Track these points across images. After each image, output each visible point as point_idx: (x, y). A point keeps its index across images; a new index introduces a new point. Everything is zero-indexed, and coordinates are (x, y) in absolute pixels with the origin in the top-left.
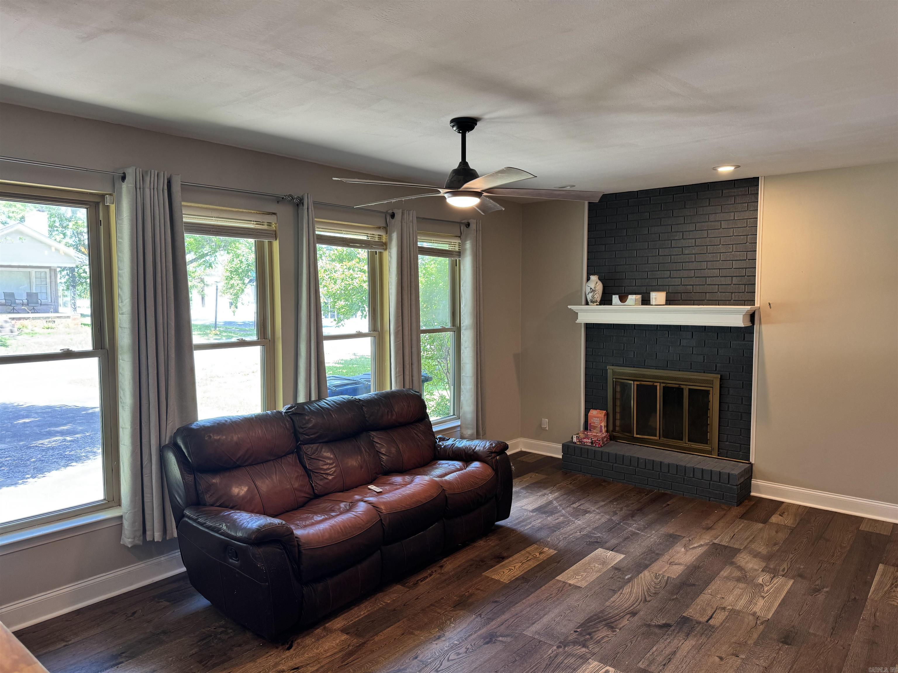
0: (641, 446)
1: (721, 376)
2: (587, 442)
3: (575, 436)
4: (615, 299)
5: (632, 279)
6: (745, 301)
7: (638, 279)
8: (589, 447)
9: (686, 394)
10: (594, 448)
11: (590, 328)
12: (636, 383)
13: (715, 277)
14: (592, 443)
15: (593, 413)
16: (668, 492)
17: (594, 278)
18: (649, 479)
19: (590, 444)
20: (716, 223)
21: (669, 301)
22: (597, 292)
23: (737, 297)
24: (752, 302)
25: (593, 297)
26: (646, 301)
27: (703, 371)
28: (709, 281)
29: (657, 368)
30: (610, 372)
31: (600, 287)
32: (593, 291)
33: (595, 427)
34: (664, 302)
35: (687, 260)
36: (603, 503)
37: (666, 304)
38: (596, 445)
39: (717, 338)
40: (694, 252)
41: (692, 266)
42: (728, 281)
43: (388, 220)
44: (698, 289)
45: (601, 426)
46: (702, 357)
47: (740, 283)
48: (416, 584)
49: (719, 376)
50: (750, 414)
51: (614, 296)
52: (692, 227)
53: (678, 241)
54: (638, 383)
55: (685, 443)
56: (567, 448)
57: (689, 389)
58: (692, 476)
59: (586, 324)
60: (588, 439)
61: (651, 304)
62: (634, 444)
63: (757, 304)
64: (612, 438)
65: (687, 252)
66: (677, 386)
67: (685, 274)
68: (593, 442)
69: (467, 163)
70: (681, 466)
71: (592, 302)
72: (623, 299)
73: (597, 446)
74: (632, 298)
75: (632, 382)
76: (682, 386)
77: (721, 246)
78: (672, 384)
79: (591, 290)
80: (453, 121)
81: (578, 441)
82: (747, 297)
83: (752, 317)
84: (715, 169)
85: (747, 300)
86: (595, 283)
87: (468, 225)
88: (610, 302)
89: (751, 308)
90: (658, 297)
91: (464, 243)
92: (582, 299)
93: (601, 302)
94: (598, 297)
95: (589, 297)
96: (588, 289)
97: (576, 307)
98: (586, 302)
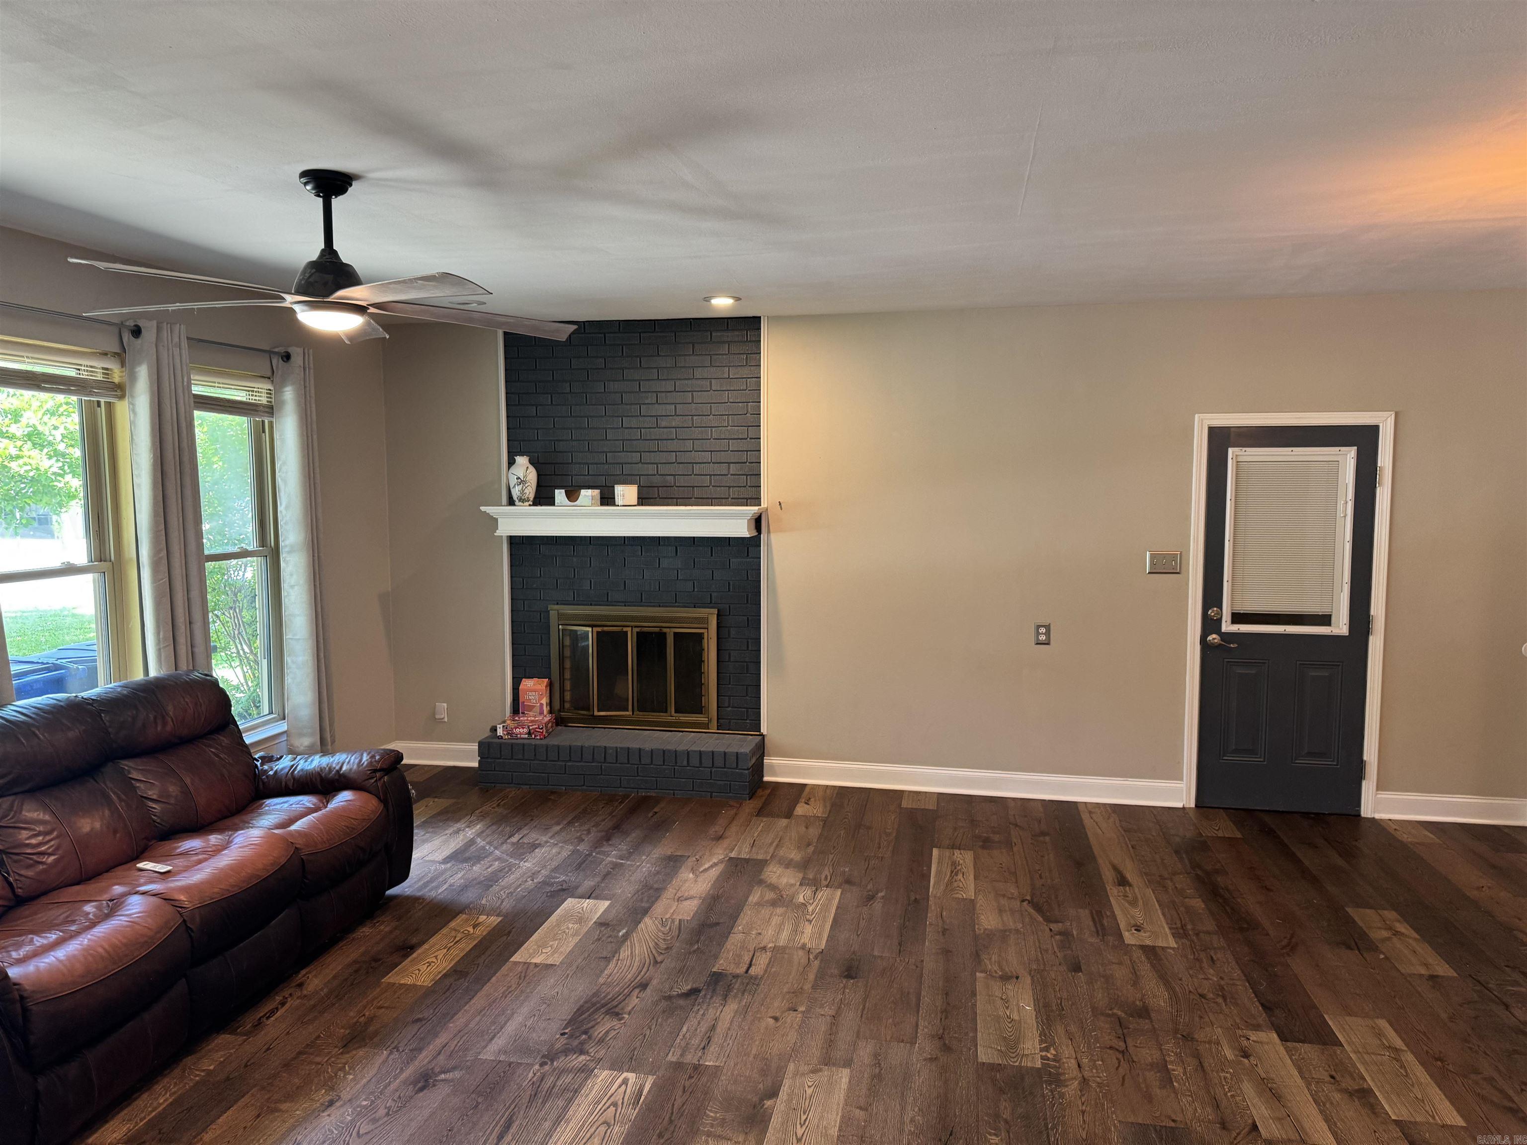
0: (605, 728)
1: (718, 611)
2: (521, 734)
3: (501, 726)
4: (560, 495)
5: (582, 463)
6: (747, 499)
7: (592, 464)
8: (526, 741)
9: (670, 641)
10: (533, 742)
11: (517, 543)
12: (595, 629)
13: (705, 463)
14: (529, 733)
15: (527, 684)
16: (652, 793)
17: (522, 461)
18: (622, 778)
19: (526, 736)
20: (704, 382)
21: (643, 500)
22: (529, 484)
23: (737, 493)
24: (756, 500)
25: (522, 492)
26: (607, 499)
27: (693, 605)
28: (697, 470)
29: (627, 604)
30: (553, 615)
31: (532, 476)
32: (521, 482)
33: (531, 708)
34: (634, 501)
35: (665, 437)
36: (558, 828)
37: (639, 504)
38: (535, 736)
39: (712, 555)
40: (674, 424)
41: (673, 445)
42: (723, 469)
43: (125, 340)
44: (681, 481)
45: (542, 705)
46: (691, 583)
47: (740, 473)
48: (258, 1025)
49: (715, 611)
50: (758, 663)
51: (557, 491)
52: (669, 386)
53: (650, 406)
54: (599, 629)
55: (672, 716)
56: (486, 749)
57: (675, 634)
58: (685, 763)
59: (511, 537)
60: (523, 728)
61: (617, 504)
62: (594, 728)
63: (764, 505)
64: (560, 721)
65: (664, 424)
66: (657, 630)
67: (663, 457)
68: (532, 731)
69: (335, 253)
70: (669, 751)
71: (522, 500)
72: (572, 495)
73: (538, 737)
74: (587, 495)
75: (590, 629)
76: (665, 630)
77: (711, 416)
78: (650, 627)
79: (519, 480)
80: (304, 174)
81: (505, 733)
82: (750, 493)
83: (758, 522)
84: (707, 299)
85: (750, 498)
86: (524, 468)
87: (287, 357)
88: (551, 502)
89: (755, 509)
90: (626, 493)
91: (279, 390)
92: (502, 496)
93: (536, 501)
94: (530, 492)
95: (516, 492)
96: (513, 480)
97: (494, 509)
98: (510, 500)
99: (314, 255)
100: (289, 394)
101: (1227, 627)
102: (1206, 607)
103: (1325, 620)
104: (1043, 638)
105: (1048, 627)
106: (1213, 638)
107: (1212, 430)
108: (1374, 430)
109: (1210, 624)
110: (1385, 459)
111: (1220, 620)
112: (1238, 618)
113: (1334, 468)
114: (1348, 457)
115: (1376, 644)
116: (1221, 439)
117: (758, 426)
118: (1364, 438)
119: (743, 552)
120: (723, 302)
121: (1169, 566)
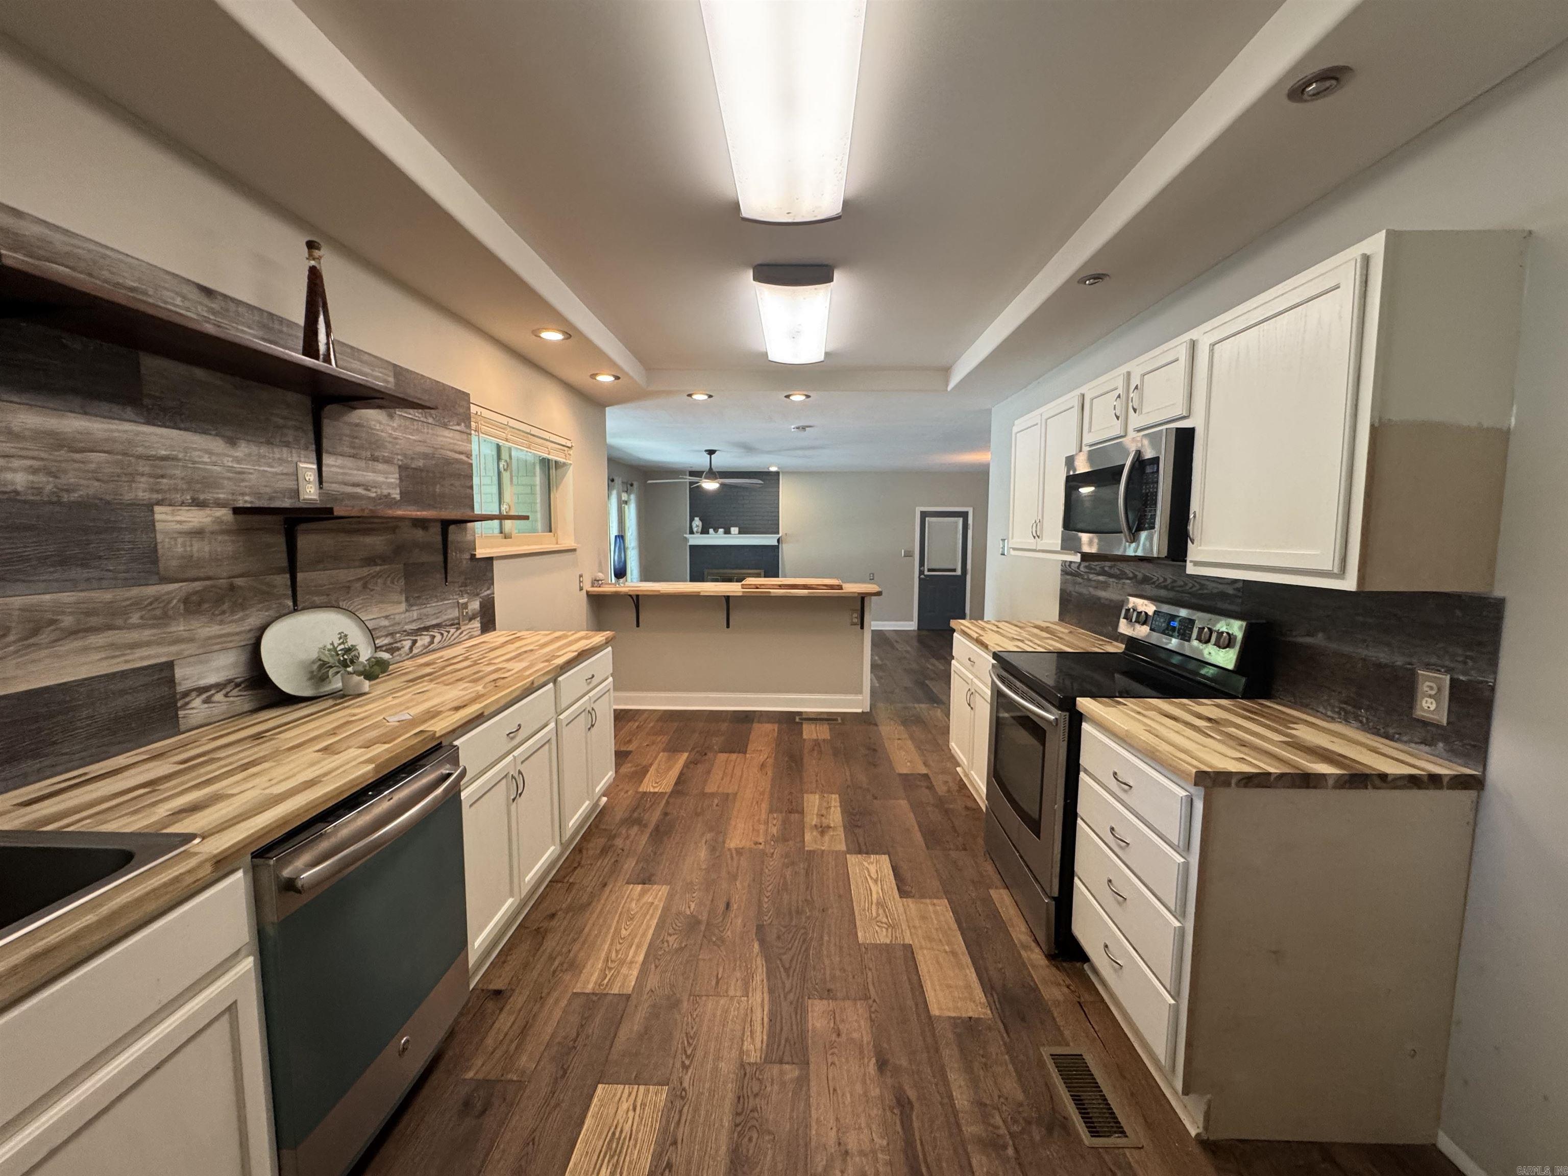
1: (764, 570)
4: (711, 531)
5: (716, 520)
7: (719, 520)
11: (693, 548)
13: (759, 520)
17: (697, 519)
21: (740, 533)
22: (700, 527)
23: (771, 530)
24: (778, 533)
25: (698, 530)
26: (727, 532)
27: (755, 569)
28: (758, 522)
30: (706, 573)
31: (700, 524)
32: (697, 526)
34: (737, 533)
35: (747, 511)
39: (762, 551)
40: (749, 506)
41: (750, 514)
42: (766, 522)
44: (752, 526)
46: (754, 561)
47: (772, 523)
52: (748, 493)
53: (741, 500)
59: (692, 545)
61: (732, 534)
63: (780, 535)
65: (746, 506)
67: (747, 518)
69: (712, 468)
71: (697, 532)
72: (716, 531)
74: (721, 530)
77: (762, 504)
78: (740, 576)
82: (775, 530)
83: (778, 541)
84: (769, 468)
85: (775, 532)
86: (697, 522)
87: (632, 485)
88: (708, 533)
89: (778, 536)
90: (735, 530)
91: (630, 496)
92: (688, 531)
93: (702, 533)
94: (700, 530)
95: (695, 530)
96: (694, 525)
97: (688, 536)
98: (692, 532)
99: (707, 469)
100: (633, 497)
101: (926, 573)
102: (920, 567)
103: (954, 570)
104: (872, 578)
105: (874, 574)
106: (922, 576)
107: (921, 512)
108: (967, 513)
109: (921, 572)
110: (970, 521)
111: (924, 571)
112: (929, 570)
113: (956, 523)
114: (960, 520)
115: (968, 578)
116: (924, 515)
117: (778, 508)
118: (964, 515)
119: (774, 550)
120: (773, 469)
121: (909, 554)
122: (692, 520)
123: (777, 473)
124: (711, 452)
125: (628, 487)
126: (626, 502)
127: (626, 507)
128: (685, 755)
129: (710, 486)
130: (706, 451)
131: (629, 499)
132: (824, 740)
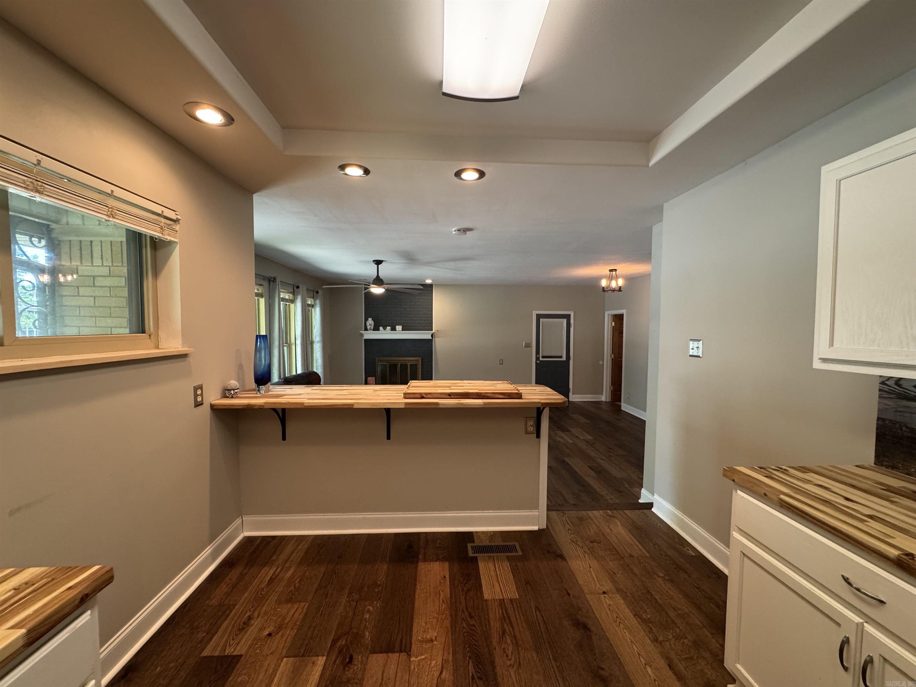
1: (422, 358)
4: (381, 328)
5: (385, 320)
7: (387, 320)
9: (409, 366)
11: (367, 341)
13: (418, 320)
15: (369, 379)
17: (370, 319)
21: (403, 330)
22: (372, 325)
23: (426, 328)
24: (432, 330)
25: (371, 327)
26: (393, 329)
27: (415, 357)
28: (416, 322)
29: (398, 357)
30: (377, 360)
31: (373, 323)
32: (370, 325)
34: (401, 330)
35: (408, 313)
39: (421, 344)
40: (410, 310)
41: (410, 316)
42: (423, 322)
43: (295, 290)
44: (412, 325)
46: (414, 351)
47: (427, 323)
50: (432, 371)
51: (380, 327)
52: (409, 300)
54: (390, 364)
57: (410, 364)
59: (366, 339)
61: (396, 331)
63: (434, 331)
65: (407, 310)
66: (405, 363)
67: (407, 319)
69: (379, 277)
71: (370, 329)
72: (385, 329)
74: (389, 328)
75: (387, 363)
76: (407, 363)
77: (419, 308)
78: (403, 363)
82: (430, 328)
83: (432, 335)
84: (425, 281)
86: (370, 322)
87: (317, 292)
88: (378, 330)
89: (431, 332)
90: (399, 328)
91: (315, 301)
92: (363, 329)
93: (374, 330)
94: (372, 327)
95: (369, 327)
96: (368, 324)
97: (363, 332)
98: (366, 329)
99: (375, 277)
100: (318, 302)
101: (541, 359)
102: (536, 354)
103: (561, 357)
104: (501, 363)
105: (502, 360)
106: (538, 362)
107: (537, 315)
108: (570, 315)
109: (537, 359)
110: (572, 321)
111: (539, 358)
112: (543, 357)
113: (562, 323)
114: (565, 321)
115: (571, 362)
116: (539, 317)
117: (432, 311)
118: (568, 317)
119: (429, 343)
120: (429, 281)
121: (528, 345)
122: (366, 320)
123: (431, 286)
124: (378, 263)
125: (314, 293)
126: (313, 306)
127: (313, 309)
128: (321, 661)
129: (377, 290)
130: (374, 261)
131: (315, 304)
132: (511, 600)
